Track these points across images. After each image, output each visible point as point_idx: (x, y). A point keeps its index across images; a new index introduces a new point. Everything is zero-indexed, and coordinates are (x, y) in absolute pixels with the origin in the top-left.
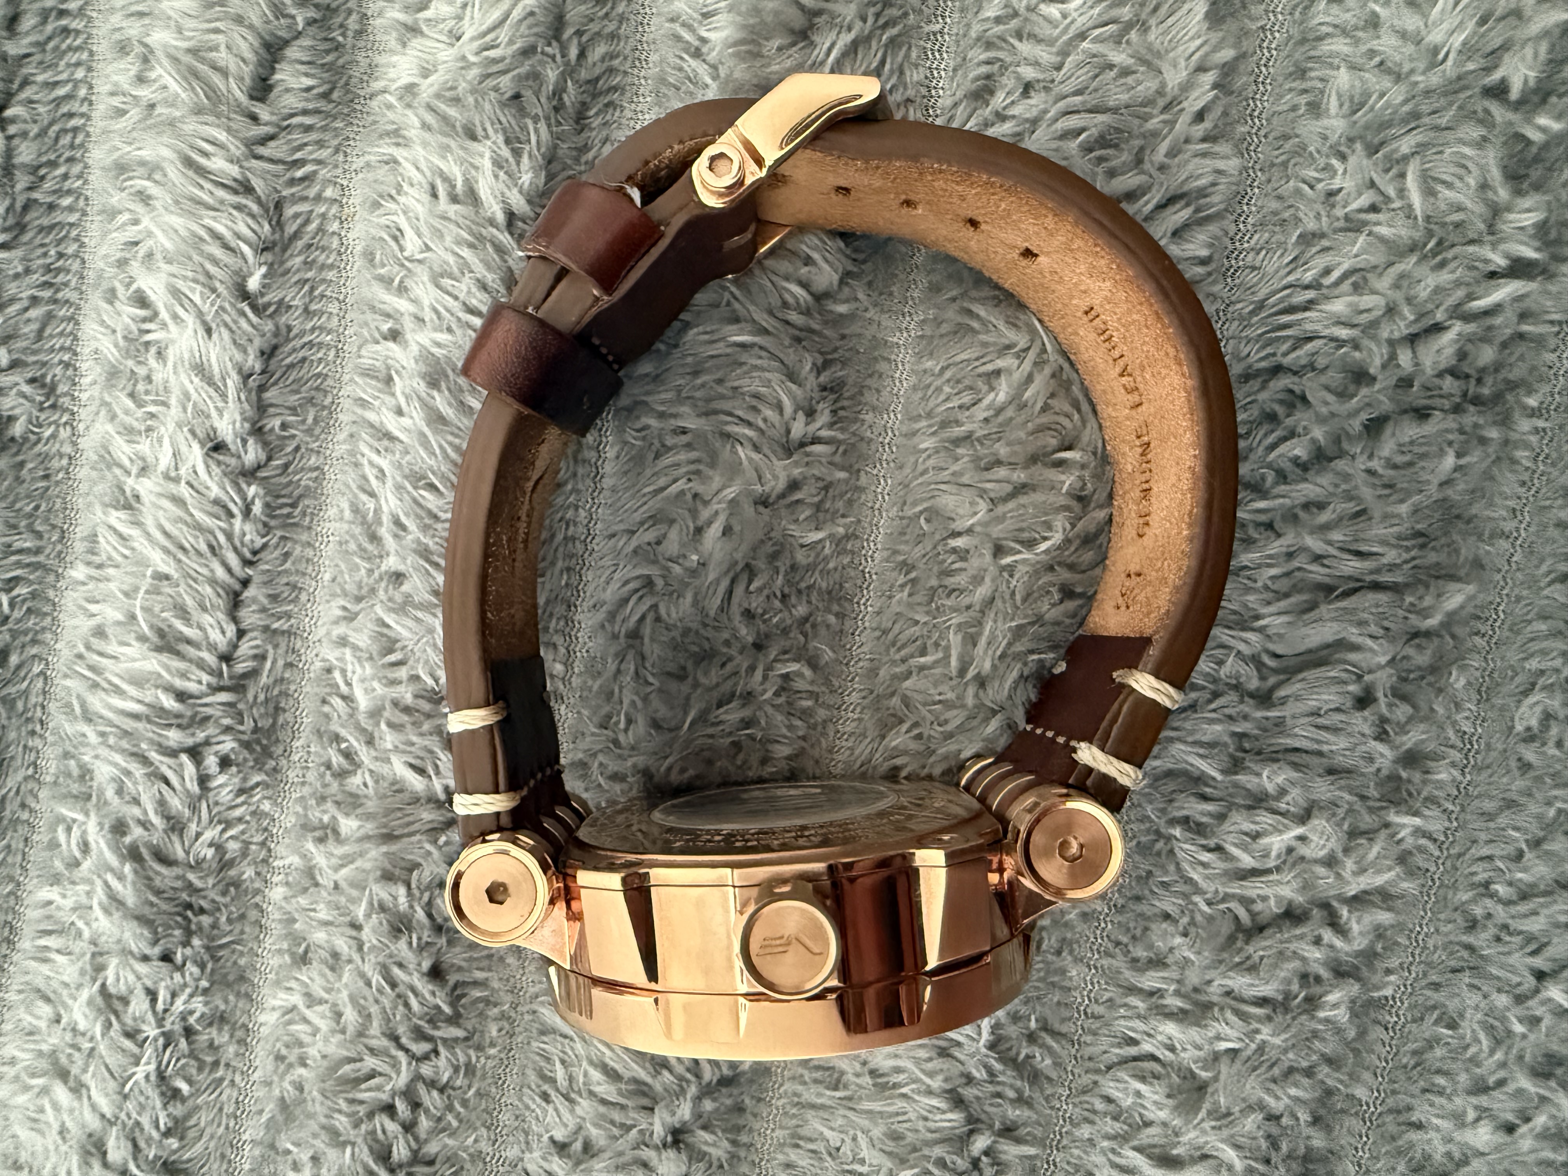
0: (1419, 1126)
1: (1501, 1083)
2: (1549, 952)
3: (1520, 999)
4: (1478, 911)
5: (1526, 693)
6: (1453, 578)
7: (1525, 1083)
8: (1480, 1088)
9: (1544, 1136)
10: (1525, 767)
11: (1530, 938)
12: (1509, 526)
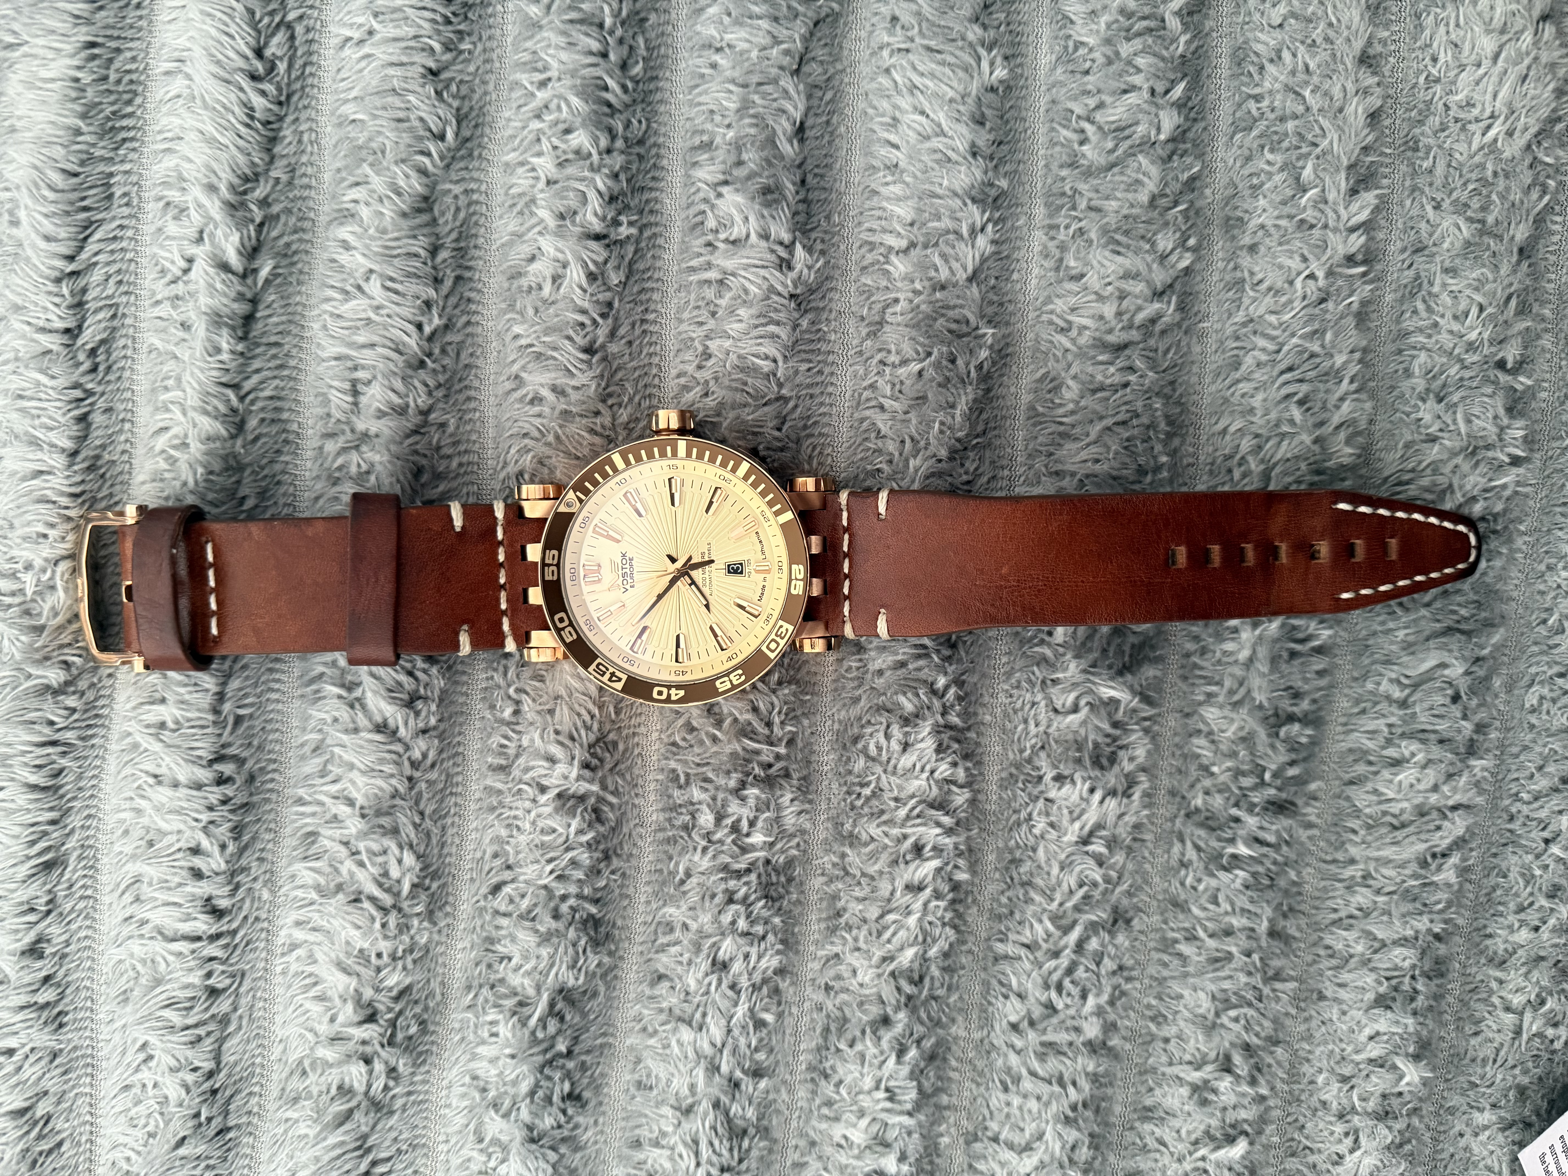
0: (1490, 936)
1: (1531, 904)
2: (1551, 828)
3: (1538, 857)
4: (1514, 810)
5: (1530, 686)
6: (1494, 625)
7: (1543, 902)
8: (1521, 909)
9: (1553, 930)
10: (1532, 727)
11: (1541, 821)
12: (1515, 594)
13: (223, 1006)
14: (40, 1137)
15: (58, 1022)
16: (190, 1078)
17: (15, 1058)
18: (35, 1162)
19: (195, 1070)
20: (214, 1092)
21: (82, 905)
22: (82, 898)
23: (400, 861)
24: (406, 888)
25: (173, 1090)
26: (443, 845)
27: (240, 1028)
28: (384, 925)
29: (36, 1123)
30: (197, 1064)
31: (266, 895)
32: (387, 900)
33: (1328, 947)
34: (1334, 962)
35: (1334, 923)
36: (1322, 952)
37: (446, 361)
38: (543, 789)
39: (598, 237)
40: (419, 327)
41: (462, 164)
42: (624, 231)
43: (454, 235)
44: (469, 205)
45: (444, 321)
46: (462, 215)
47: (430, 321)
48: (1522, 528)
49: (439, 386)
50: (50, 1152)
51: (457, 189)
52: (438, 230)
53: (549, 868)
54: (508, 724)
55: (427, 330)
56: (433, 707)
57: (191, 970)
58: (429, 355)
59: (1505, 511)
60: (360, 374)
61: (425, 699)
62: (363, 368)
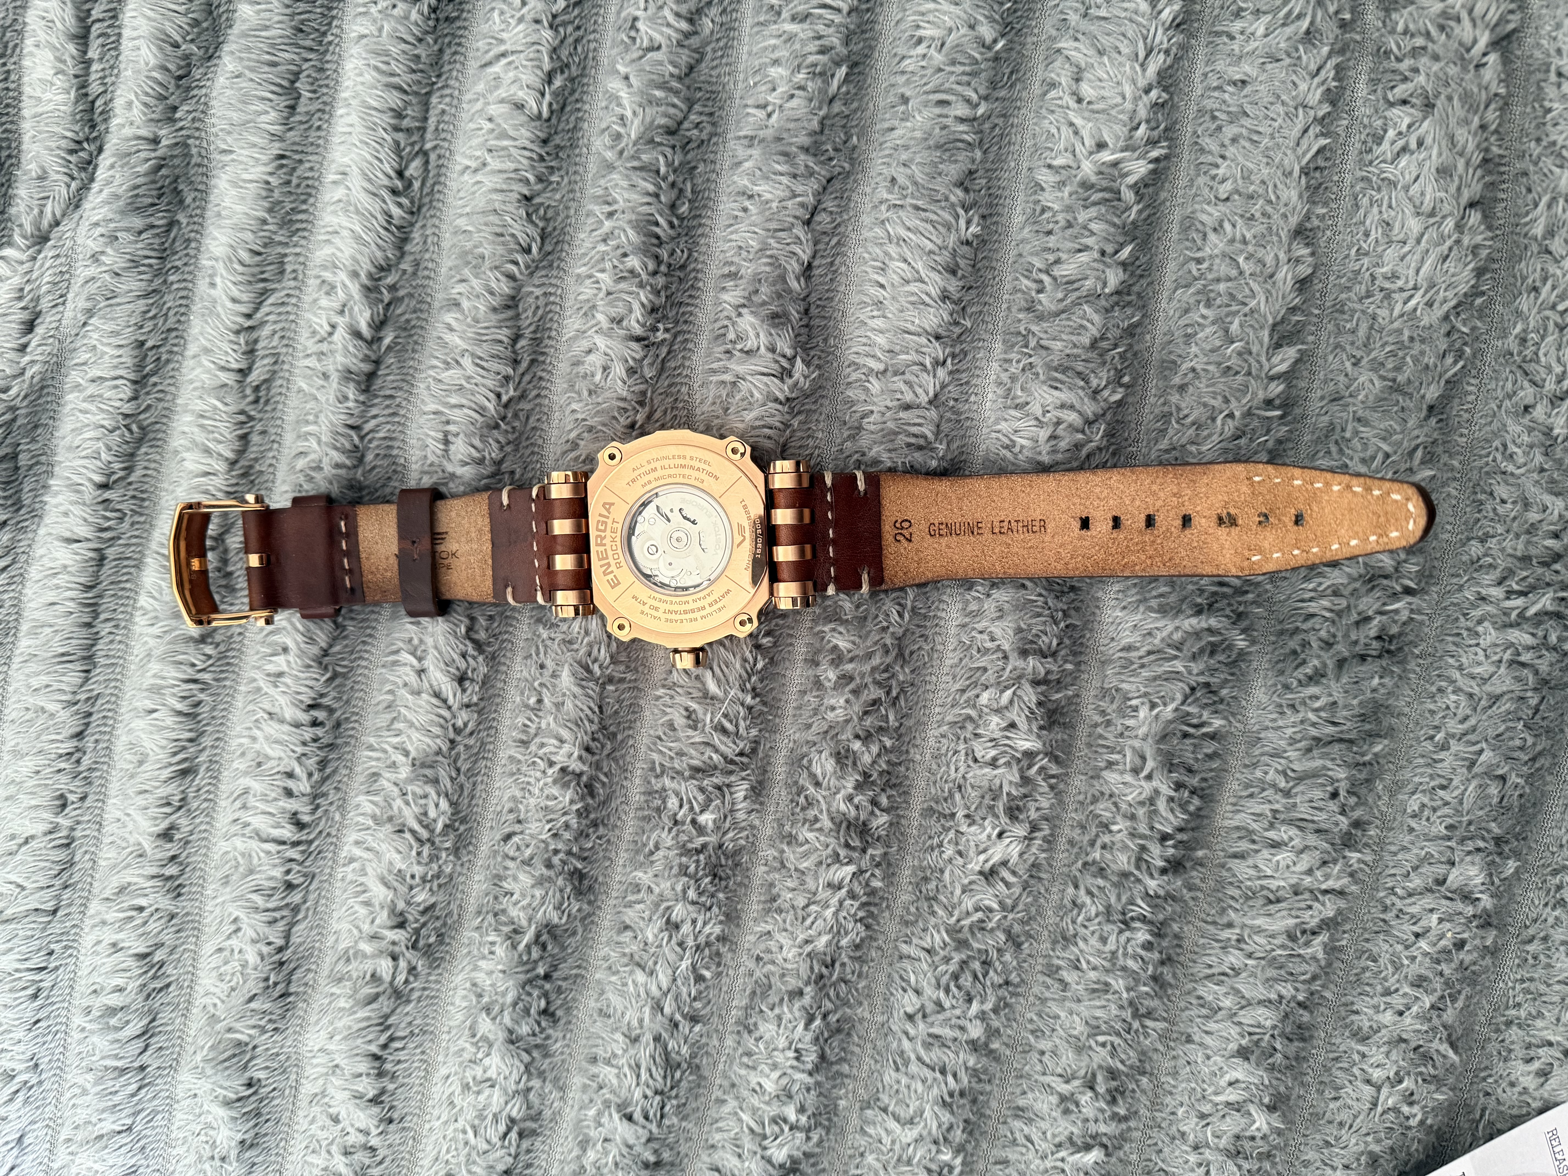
0: (1357, 1012)
1: (1397, 990)
2: (1421, 923)
3: (1407, 947)
4: (1388, 902)
5: (1413, 793)
6: (1379, 736)
7: (1407, 989)
8: (1387, 993)
9: (1417, 1016)
10: (1411, 830)
11: (1413, 917)
12: (1406, 710)
13: (296, 897)
14: (154, 977)
15: (177, 892)
16: (265, 950)
17: (144, 914)
18: (149, 995)
19: (269, 944)
20: (282, 964)
21: (205, 805)
22: (206, 800)
23: (437, 805)
24: (439, 826)
25: (252, 958)
26: (473, 797)
27: (306, 917)
28: (419, 854)
29: (153, 966)
30: (271, 939)
31: (337, 817)
32: (424, 834)
33: (1200, 998)
34: (1204, 1011)
35: (1208, 977)
36: (1194, 1001)
37: (516, 424)
38: (551, 764)
39: (638, 339)
40: (499, 396)
41: (543, 273)
42: (660, 335)
43: (532, 328)
44: (546, 305)
45: (518, 393)
46: (540, 312)
47: (507, 392)
48: (1416, 651)
49: (509, 443)
50: (161, 990)
51: (538, 292)
52: (520, 323)
53: (548, 827)
54: (533, 709)
55: (505, 398)
56: (477, 689)
57: (275, 866)
58: (503, 418)
59: (1400, 634)
60: (452, 428)
61: (472, 680)
62: (455, 423)
